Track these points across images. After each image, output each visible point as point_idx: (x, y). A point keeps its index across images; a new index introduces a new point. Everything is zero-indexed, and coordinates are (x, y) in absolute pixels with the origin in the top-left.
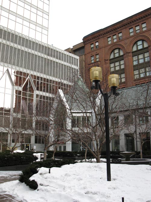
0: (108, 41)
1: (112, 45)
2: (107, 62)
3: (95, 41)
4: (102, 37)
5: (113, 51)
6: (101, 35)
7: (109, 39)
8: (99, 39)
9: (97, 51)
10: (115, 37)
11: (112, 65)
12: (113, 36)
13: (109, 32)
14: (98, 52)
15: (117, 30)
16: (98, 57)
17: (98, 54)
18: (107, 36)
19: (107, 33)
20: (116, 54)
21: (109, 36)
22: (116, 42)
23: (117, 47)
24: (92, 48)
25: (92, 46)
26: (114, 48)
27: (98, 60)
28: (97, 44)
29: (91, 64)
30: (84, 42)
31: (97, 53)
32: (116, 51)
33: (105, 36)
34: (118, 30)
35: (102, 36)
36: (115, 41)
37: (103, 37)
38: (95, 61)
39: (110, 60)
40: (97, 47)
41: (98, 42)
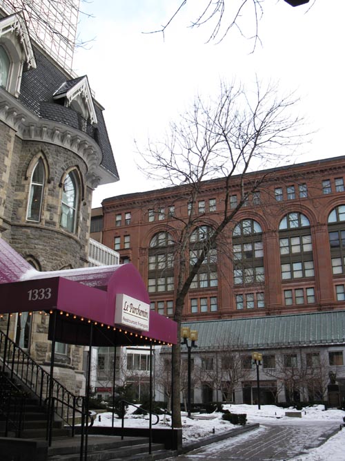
0: (149, 217)
1: (154, 225)
2: (144, 252)
3: (125, 211)
4: (138, 207)
5: (156, 234)
6: (138, 203)
7: (151, 213)
8: (133, 208)
9: (127, 230)
11: (153, 259)
13: (151, 201)
14: (129, 231)
15: (166, 201)
16: (128, 241)
17: (129, 235)
18: (147, 206)
19: (148, 201)
20: (160, 241)
21: (151, 208)
22: (162, 221)
23: (164, 229)
24: (117, 222)
25: (118, 218)
26: (158, 229)
27: (127, 246)
28: (128, 216)
30: (103, 208)
31: (127, 234)
32: (162, 237)
34: (169, 200)
35: (139, 205)
36: (161, 218)
37: (141, 207)
38: (121, 246)
39: (149, 249)
40: (126, 223)
41: (130, 213)
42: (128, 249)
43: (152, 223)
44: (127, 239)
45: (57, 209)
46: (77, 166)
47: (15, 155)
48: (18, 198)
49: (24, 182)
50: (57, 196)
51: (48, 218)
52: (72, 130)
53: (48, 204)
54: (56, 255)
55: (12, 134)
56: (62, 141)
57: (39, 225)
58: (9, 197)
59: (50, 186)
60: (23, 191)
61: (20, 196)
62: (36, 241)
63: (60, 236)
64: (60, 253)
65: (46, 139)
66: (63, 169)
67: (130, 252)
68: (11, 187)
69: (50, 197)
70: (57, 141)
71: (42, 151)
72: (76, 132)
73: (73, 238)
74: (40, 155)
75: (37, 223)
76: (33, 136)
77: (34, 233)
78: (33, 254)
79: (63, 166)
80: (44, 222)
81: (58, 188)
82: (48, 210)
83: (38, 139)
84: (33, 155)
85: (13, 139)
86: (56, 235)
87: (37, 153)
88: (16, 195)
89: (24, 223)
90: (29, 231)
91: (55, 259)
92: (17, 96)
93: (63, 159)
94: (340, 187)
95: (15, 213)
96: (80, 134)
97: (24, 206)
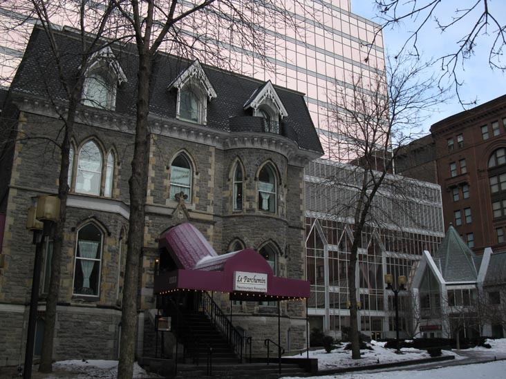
0: (483, 134)
1: (491, 142)
2: (483, 174)
3: (457, 133)
4: (469, 126)
5: (494, 152)
6: (468, 122)
7: (485, 130)
8: (463, 129)
9: (461, 154)
10: (495, 125)
11: (494, 181)
12: (492, 123)
13: (482, 116)
14: (463, 154)
15: (498, 113)
17: (464, 159)
18: (480, 123)
19: (478, 118)
20: (500, 159)
21: (483, 124)
22: (498, 137)
23: (500, 145)
24: (450, 147)
25: (451, 143)
26: (495, 146)
27: (464, 171)
28: (460, 139)
29: (449, 179)
31: (462, 158)
32: (500, 153)
33: (476, 124)
34: (502, 112)
35: (469, 124)
36: (497, 133)
37: (472, 125)
38: (458, 172)
39: (488, 171)
40: (460, 146)
41: (461, 134)
42: (466, 174)
43: (487, 141)
44: (463, 164)
45: (254, 198)
46: (270, 159)
47: (219, 163)
48: (225, 196)
49: (228, 183)
50: (254, 188)
51: (248, 207)
52: (257, 134)
53: (247, 197)
54: (257, 233)
55: (212, 150)
56: (253, 143)
57: (242, 214)
58: (218, 197)
59: (247, 182)
60: (228, 190)
61: (227, 194)
62: (240, 226)
63: (259, 219)
64: (260, 232)
65: (240, 145)
66: (257, 165)
67: (468, 176)
68: (218, 189)
69: (248, 190)
70: (249, 145)
71: (238, 156)
72: (261, 135)
73: (272, 218)
74: (237, 159)
75: (240, 212)
76: (230, 146)
77: (238, 220)
78: (239, 236)
79: (256, 163)
80: (245, 211)
81: (254, 182)
82: (247, 201)
83: (234, 147)
84: (233, 160)
85: (213, 154)
86: (256, 219)
87: (235, 158)
88: (224, 194)
89: (231, 214)
90: (234, 219)
91: (257, 237)
92: (205, 124)
93: (255, 158)
95: (224, 207)
96: (265, 135)
97: (229, 201)
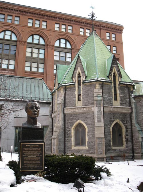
5: (5, 31)
12: (8, 15)
94: (9, 20)
